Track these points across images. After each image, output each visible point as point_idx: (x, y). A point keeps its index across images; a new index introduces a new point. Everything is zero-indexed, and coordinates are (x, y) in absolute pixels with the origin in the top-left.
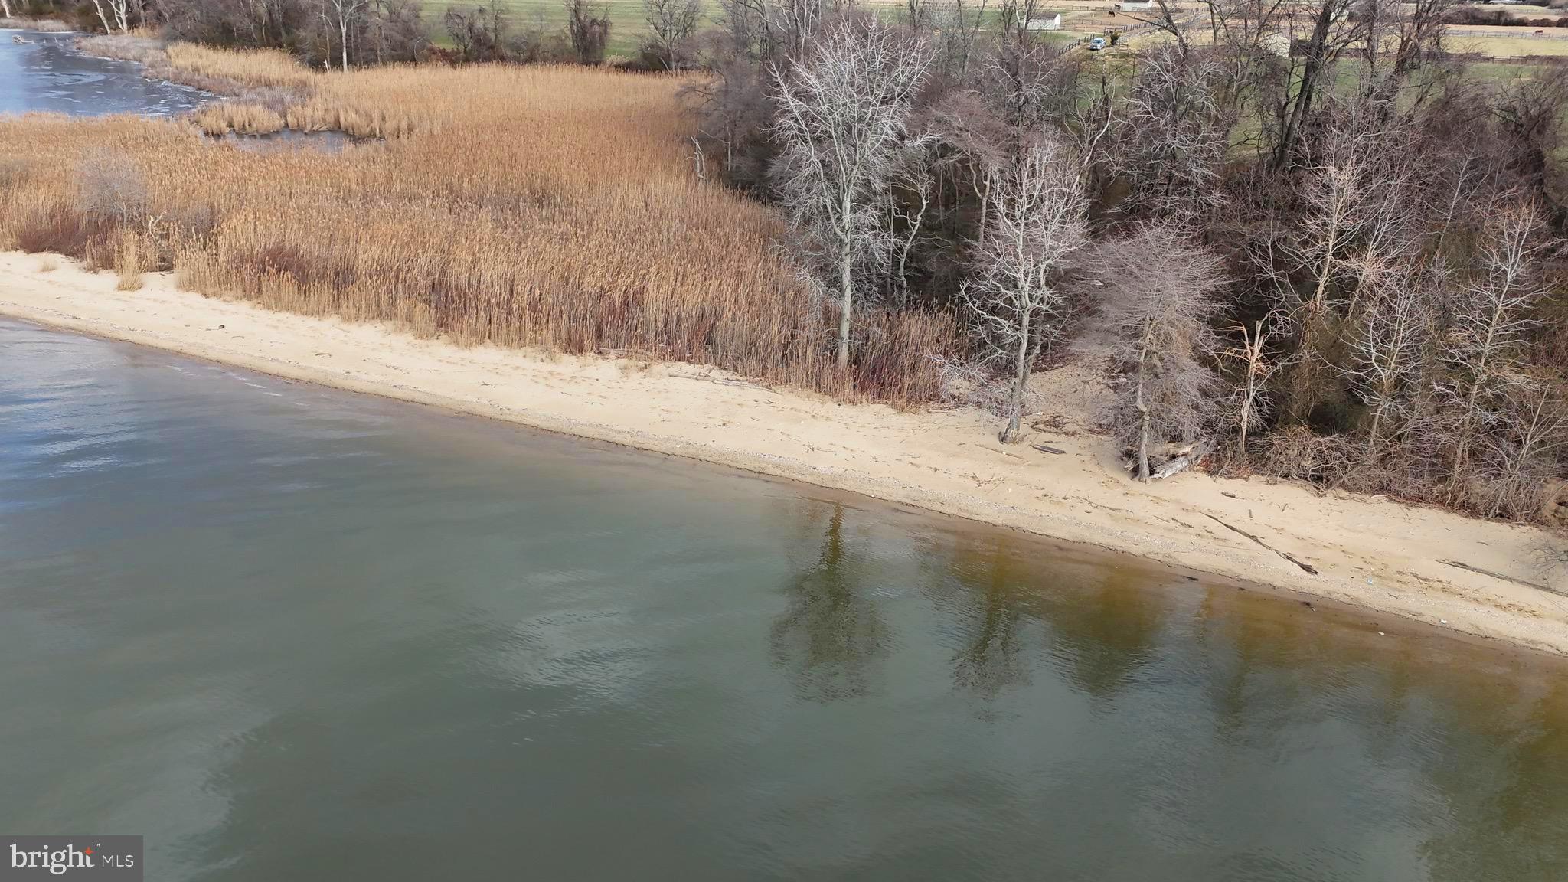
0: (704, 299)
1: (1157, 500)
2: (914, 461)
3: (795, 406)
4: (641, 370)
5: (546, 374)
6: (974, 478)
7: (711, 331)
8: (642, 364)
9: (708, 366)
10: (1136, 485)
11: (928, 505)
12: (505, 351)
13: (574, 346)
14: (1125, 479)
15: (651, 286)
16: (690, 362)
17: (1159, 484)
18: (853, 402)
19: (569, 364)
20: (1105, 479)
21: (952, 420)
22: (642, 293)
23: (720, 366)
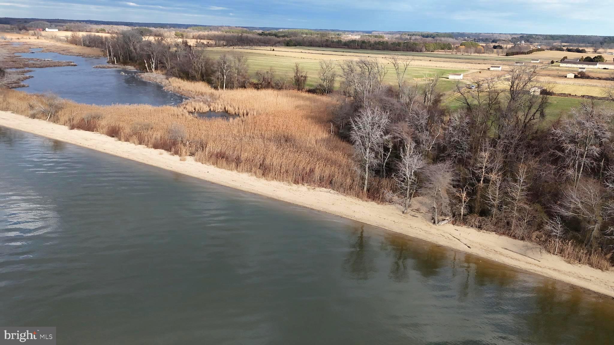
0: (330, 172)
1: (438, 230)
2: (380, 216)
3: (351, 201)
4: (313, 189)
5: (289, 189)
6: (394, 221)
7: (332, 180)
8: (313, 188)
9: (330, 189)
10: (434, 226)
11: (381, 227)
12: (279, 182)
13: (296, 182)
14: (431, 224)
15: (317, 167)
16: (325, 188)
17: (440, 226)
18: (366, 201)
19: (295, 187)
20: (427, 224)
21: (391, 207)
22: (314, 169)
23: (333, 190)
